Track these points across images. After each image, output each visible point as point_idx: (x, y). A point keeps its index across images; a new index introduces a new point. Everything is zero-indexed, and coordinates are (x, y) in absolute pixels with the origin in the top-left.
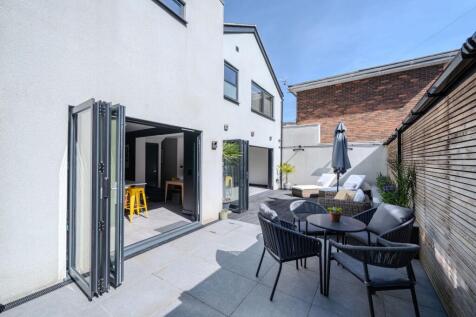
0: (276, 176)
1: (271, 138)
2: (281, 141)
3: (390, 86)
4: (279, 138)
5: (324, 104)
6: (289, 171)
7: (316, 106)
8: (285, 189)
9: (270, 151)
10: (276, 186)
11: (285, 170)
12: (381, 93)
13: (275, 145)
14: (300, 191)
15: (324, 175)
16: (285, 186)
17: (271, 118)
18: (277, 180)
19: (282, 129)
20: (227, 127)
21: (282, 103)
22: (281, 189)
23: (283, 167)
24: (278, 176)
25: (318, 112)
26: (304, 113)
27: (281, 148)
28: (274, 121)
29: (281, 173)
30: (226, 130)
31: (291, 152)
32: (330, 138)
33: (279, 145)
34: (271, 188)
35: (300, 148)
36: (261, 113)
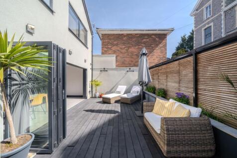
0: (88, 89)
1: (85, 61)
2: (92, 64)
3: (148, 40)
4: (91, 62)
5: (117, 45)
6: (97, 85)
7: (113, 45)
8: (95, 97)
9: (85, 71)
10: (89, 96)
11: (95, 84)
12: (145, 43)
13: (88, 66)
14: (109, 99)
15: (119, 86)
16: (95, 95)
17: (85, 45)
18: (90, 92)
19: (92, 56)
20: (32, 29)
21: (92, 38)
22: (92, 97)
23: (93, 83)
24: (90, 89)
25: (114, 48)
26: (106, 48)
27: (92, 69)
28: (87, 48)
29: (92, 87)
30: (31, 33)
31: (99, 72)
32: (121, 64)
33: (91, 67)
34: (86, 97)
35: (105, 70)
36: (78, 37)
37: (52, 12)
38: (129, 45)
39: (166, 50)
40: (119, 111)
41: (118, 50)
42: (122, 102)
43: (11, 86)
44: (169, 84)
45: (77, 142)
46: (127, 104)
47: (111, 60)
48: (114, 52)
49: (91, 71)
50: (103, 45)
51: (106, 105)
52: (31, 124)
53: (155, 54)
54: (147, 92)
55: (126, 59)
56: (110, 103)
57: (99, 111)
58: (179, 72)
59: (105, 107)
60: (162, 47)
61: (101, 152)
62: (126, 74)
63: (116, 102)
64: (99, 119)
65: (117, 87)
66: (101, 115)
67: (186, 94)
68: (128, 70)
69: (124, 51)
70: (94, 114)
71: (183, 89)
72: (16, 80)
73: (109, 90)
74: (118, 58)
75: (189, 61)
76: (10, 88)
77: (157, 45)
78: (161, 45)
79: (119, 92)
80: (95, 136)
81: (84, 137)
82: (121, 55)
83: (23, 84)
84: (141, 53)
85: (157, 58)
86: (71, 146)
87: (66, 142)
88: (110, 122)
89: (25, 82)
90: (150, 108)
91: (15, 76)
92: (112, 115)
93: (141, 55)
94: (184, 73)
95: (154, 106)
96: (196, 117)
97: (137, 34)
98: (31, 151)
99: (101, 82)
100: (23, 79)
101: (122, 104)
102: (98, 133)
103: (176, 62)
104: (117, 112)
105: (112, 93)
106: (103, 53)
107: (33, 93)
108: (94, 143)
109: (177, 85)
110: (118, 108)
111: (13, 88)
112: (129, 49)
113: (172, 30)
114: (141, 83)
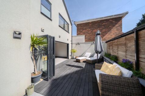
0: (70, 54)
1: (68, 40)
2: (72, 41)
3: (106, 23)
4: (71, 40)
5: (86, 29)
6: (74, 52)
7: (83, 29)
8: (73, 58)
9: (68, 44)
10: (70, 57)
12: (104, 25)
13: (70, 43)
14: (79, 60)
15: (87, 53)
16: (73, 57)
17: (68, 32)
18: (70, 55)
19: (72, 37)
20: (43, 29)
21: (72, 27)
22: (72, 58)
23: (72, 51)
24: (71, 54)
25: (84, 31)
26: (79, 31)
27: (72, 44)
28: (69, 33)
29: (72, 53)
30: (43, 31)
31: (75, 45)
32: (88, 40)
33: (71, 43)
34: (68, 58)
35: (78, 44)
36: (64, 29)
37: (51, 20)
38: (93, 28)
39: (121, 28)
40: (84, 67)
41: (86, 32)
42: (87, 62)
43: (36, 52)
44: (119, 52)
45: (58, 78)
46: (90, 63)
47: (82, 38)
48: (84, 34)
49: (71, 45)
50: (77, 30)
51: (77, 63)
52: (43, 68)
53: (112, 32)
54: (105, 57)
55: (91, 37)
56: (80, 62)
57: (73, 66)
58: (125, 45)
59: (77, 64)
60: (118, 26)
61: (67, 85)
62: (91, 45)
63: (84, 62)
64: (71, 70)
65: (86, 53)
66: (73, 68)
67: (130, 60)
68: (92, 43)
69: (90, 32)
70: (70, 67)
71: (128, 56)
72: (38, 50)
73: (81, 55)
74: (87, 36)
75: (133, 37)
76: (36, 53)
77: (114, 26)
78: (117, 25)
79: (86, 56)
80: (67, 78)
81: (62, 77)
82: (88, 35)
83: (40, 52)
84: (96, 34)
85: (114, 34)
86: (56, 80)
87: (54, 77)
88: (76, 72)
89: (41, 51)
90: (99, 67)
91: (37, 49)
92: (79, 69)
93: (97, 35)
94: (129, 45)
95: (101, 66)
96: (127, 76)
97: (99, 21)
98: (41, 78)
99: (76, 50)
100: (40, 50)
101: (87, 64)
102: (69, 77)
103: (124, 38)
104: (82, 67)
105: (83, 56)
106: (77, 35)
107: (44, 55)
108: (65, 81)
109: (124, 54)
110: (83, 65)
111: (37, 53)
112: (93, 30)
113: (127, 13)
114: (96, 52)
